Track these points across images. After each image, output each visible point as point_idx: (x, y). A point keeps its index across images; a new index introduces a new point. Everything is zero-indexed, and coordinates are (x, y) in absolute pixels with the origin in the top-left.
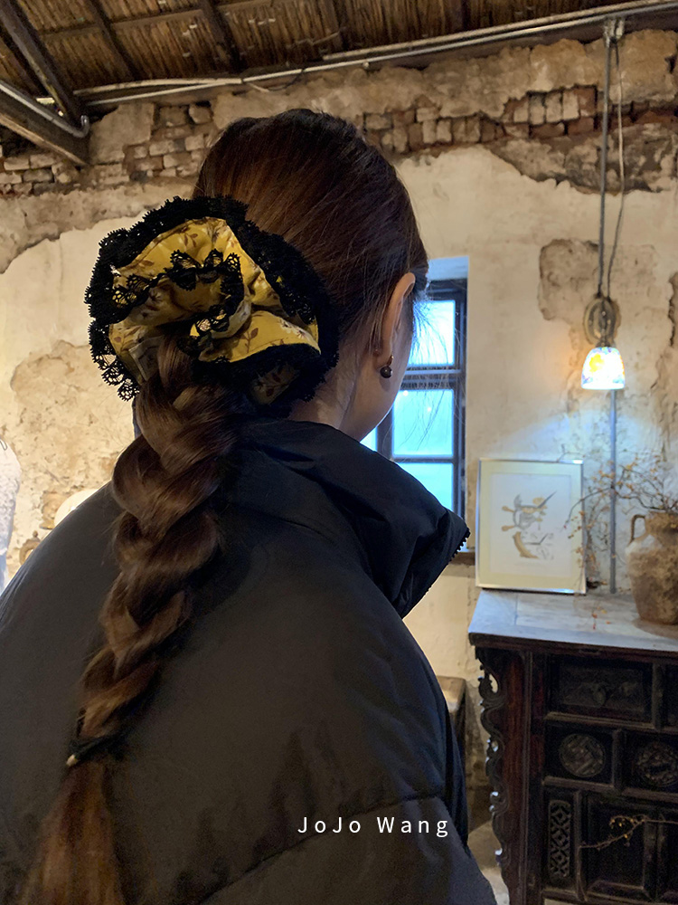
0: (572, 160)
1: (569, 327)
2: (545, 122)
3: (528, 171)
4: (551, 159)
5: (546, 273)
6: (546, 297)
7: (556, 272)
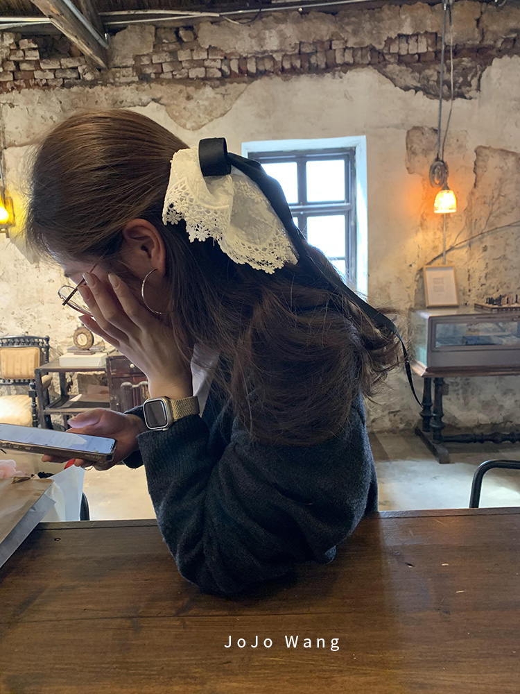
0: (423, 78)
1: (421, 178)
2: (408, 54)
3: (398, 84)
4: (412, 77)
5: (409, 146)
6: (409, 161)
7: (415, 146)
